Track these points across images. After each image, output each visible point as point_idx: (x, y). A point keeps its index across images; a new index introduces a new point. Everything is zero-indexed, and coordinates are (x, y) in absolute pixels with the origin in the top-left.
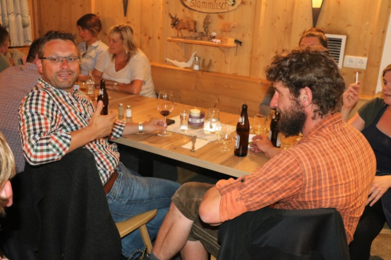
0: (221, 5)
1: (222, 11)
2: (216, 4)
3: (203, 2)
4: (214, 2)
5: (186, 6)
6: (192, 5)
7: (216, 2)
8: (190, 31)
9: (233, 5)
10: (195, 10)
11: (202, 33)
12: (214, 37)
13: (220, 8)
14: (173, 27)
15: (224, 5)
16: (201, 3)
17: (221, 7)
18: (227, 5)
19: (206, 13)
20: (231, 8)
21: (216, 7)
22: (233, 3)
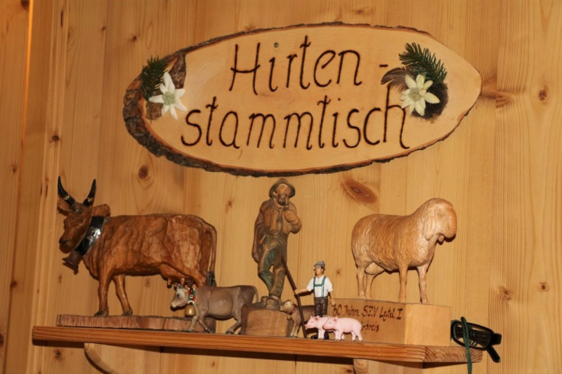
0: (357, 120)
1: (364, 152)
2: (329, 120)
3: (253, 117)
4: (317, 111)
5: (155, 146)
6: (191, 135)
7: (330, 109)
8: (174, 281)
9: (432, 111)
10: (209, 166)
11: (248, 290)
12: (321, 308)
13: (352, 136)
14: (72, 264)
15: (377, 119)
16: (244, 122)
17: (362, 134)
18: (395, 115)
19: (271, 174)
20: (419, 132)
21: (327, 137)
22: (434, 100)
